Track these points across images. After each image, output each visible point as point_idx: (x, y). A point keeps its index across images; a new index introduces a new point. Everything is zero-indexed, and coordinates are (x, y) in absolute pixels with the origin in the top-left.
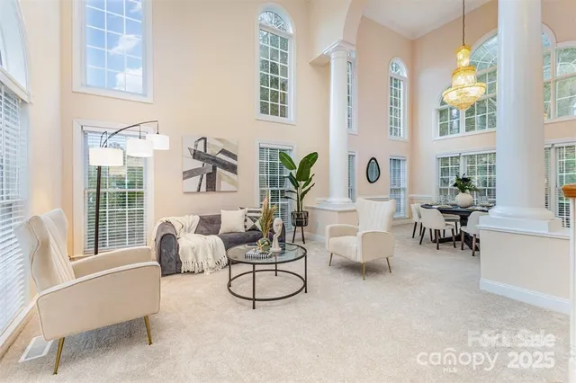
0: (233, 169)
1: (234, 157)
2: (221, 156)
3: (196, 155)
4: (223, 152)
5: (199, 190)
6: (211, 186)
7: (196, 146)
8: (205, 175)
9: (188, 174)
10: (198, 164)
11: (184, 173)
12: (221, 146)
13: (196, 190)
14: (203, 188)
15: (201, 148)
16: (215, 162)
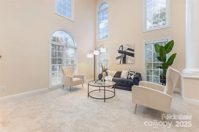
0: (132, 55)
1: (133, 50)
2: (128, 51)
3: (120, 52)
4: (129, 49)
5: (120, 63)
6: (124, 62)
7: (120, 49)
8: (122, 58)
9: (118, 58)
10: (120, 55)
11: (116, 58)
12: (128, 47)
13: (119, 63)
14: (122, 62)
15: (121, 49)
16: (126, 53)
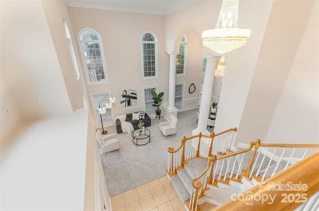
0: (136, 98)
1: (136, 94)
2: (131, 95)
3: (124, 96)
4: (132, 93)
6: (129, 104)
7: (123, 93)
8: (127, 102)
9: (122, 102)
10: (125, 99)
12: (131, 92)
13: (125, 106)
14: (127, 105)
15: (125, 94)
16: (130, 97)
